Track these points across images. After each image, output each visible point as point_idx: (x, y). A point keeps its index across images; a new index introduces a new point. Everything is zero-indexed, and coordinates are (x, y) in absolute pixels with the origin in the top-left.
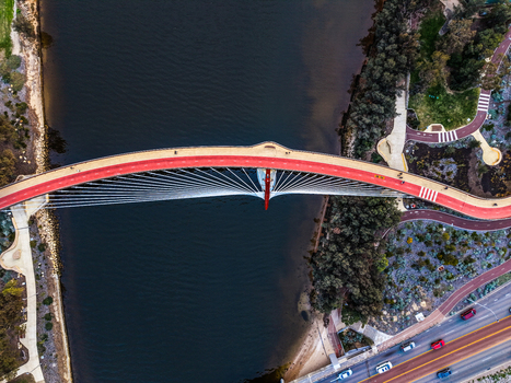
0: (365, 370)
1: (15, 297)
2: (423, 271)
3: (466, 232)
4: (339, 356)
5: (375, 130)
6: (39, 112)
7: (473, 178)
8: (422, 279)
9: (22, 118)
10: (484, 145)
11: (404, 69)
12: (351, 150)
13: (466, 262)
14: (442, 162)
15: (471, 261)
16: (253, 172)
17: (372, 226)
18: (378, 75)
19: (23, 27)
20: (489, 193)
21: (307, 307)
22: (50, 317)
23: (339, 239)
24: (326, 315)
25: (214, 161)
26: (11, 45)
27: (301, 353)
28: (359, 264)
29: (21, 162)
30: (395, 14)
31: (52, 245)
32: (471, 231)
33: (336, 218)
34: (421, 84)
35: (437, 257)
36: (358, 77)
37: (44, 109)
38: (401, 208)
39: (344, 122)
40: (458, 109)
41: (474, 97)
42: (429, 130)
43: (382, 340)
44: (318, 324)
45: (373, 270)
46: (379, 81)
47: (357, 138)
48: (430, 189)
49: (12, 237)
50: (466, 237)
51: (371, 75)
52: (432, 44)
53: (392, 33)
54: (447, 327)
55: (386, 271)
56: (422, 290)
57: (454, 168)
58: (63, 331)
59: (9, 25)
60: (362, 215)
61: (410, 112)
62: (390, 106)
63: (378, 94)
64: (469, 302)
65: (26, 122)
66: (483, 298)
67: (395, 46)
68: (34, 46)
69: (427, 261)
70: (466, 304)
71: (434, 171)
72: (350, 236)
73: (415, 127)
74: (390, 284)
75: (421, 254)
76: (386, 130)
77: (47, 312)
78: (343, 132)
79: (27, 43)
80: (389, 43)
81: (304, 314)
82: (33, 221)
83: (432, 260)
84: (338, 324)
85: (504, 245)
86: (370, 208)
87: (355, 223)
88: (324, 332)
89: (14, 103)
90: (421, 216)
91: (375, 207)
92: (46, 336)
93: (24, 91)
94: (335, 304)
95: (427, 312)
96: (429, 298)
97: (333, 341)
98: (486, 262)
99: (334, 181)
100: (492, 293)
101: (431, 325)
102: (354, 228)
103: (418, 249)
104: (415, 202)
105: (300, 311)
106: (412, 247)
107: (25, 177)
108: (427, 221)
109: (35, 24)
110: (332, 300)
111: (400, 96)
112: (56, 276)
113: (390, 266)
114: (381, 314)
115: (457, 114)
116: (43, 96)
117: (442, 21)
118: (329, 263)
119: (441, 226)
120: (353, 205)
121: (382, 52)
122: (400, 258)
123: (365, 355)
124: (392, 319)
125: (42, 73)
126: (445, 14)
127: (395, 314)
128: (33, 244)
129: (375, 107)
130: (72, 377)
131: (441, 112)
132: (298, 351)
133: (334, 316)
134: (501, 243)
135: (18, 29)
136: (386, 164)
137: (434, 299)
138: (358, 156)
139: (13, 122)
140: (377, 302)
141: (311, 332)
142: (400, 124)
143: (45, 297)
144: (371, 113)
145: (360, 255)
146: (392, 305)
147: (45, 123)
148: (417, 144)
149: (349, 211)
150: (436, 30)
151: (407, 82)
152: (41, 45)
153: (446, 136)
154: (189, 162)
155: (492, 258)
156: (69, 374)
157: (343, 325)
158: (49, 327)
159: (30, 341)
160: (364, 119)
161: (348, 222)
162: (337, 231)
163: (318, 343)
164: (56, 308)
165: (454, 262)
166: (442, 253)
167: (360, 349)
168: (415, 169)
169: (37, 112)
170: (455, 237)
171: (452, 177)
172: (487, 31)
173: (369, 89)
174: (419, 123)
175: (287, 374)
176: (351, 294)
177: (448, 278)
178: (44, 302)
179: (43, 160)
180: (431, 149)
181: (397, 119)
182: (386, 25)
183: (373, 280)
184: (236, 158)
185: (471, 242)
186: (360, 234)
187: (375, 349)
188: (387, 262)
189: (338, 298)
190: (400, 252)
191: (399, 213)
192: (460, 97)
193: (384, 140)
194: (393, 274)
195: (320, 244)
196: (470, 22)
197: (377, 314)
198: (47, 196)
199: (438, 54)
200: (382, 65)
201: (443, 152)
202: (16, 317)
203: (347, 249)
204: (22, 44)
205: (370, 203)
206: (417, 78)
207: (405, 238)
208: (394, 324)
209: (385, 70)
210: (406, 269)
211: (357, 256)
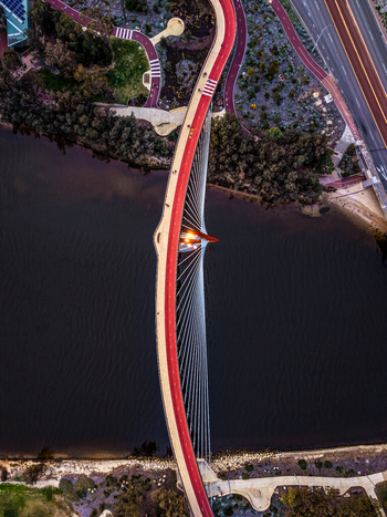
0: (380, 153)
1: (298, 496)
2: (284, 94)
3: (248, 53)
4: (364, 178)
5: (147, 136)
6: (116, 464)
7: (196, 46)
8: (291, 96)
9: (121, 481)
10: (165, 34)
11: (90, 107)
12: (164, 160)
13: (277, 54)
14: (179, 74)
15: (275, 48)
16: (181, 256)
17: (238, 142)
18: (94, 132)
19: (33, 475)
20: (211, 30)
21: (316, 208)
22: (318, 463)
23: (250, 173)
24: (324, 189)
25: (170, 292)
26: (50, 487)
27: (360, 215)
28: (274, 155)
29: (164, 484)
30: (37, 114)
31: (247, 458)
32: (246, 48)
33: (229, 177)
34: (105, 92)
35: (270, 81)
36: (95, 151)
37: (113, 459)
38: (222, 114)
39: (138, 166)
40: (130, 58)
41: (119, 43)
42: (148, 86)
43: (349, 135)
44: (333, 197)
45: (281, 142)
46: (100, 132)
47: (154, 155)
48: (205, 86)
49: (237, 497)
50: (252, 53)
51: (94, 139)
52: (67, 81)
53: (55, 118)
54: (339, 73)
55: (282, 130)
56: (302, 96)
57: (185, 63)
58: (333, 451)
59: (30, 489)
60: (228, 151)
61: (130, 104)
62: (124, 122)
63: (112, 133)
64: (315, 51)
65: (125, 478)
66: (312, 38)
67: (68, 115)
68: (51, 466)
69: (274, 91)
70: (317, 54)
71: (187, 82)
72: (247, 163)
73: (145, 99)
74: (295, 126)
75: (267, 96)
76: (147, 127)
77: (314, 466)
78: (147, 168)
79: (48, 473)
80: (65, 121)
81: (322, 211)
82: (223, 476)
83: (273, 86)
84: (335, 176)
85: (261, 18)
86: (220, 143)
87: (235, 158)
88: (342, 192)
89: (106, 489)
90: (230, 96)
91: (220, 138)
92: (338, 468)
93: (95, 478)
94: (314, 180)
95: (324, 92)
96: (310, 89)
97: (351, 184)
98: (277, 34)
99: (194, 177)
100: (307, 29)
101: (336, 88)
102: (239, 159)
103: (262, 98)
104: (216, 100)
105: (319, 215)
106: (260, 105)
107: (179, 482)
108: (235, 90)
109: (30, 463)
110: (309, 182)
111: (115, 112)
112: (278, 456)
113: (278, 126)
114: (324, 135)
115: (134, 59)
116: (100, 460)
117: (46, 71)
118: (273, 184)
119: (241, 77)
120: (218, 160)
121: (72, 128)
122: (271, 116)
123: (365, 152)
124: (330, 126)
125: (78, 459)
126: (39, 68)
127: (325, 122)
128: (246, 477)
129: (125, 135)
130: (380, 444)
131: (132, 75)
132: (359, 218)
133: (324, 182)
134: (259, 20)
135: (34, 480)
136: (179, 128)
137: (311, 85)
138: (171, 154)
139: (124, 489)
140: (313, 140)
141: (340, 204)
142: (143, 113)
143: (299, 467)
144: (130, 140)
145: (266, 154)
146: (316, 125)
147: (127, 458)
148: (161, 97)
149: (223, 163)
150: (54, 78)
151: (101, 105)
152: (51, 459)
153: (154, 70)
154: (170, 316)
155: (273, 29)
156: (377, 447)
157: (334, 173)
158: (329, 464)
159: (342, 484)
160: (135, 146)
161: (234, 165)
162: (242, 175)
163: (354, 199)
164: (310, 457)
165: (276, 65)
166: (267, 76)
167: (358, 157)
168: (185, 101)
169: (116, 466)
170: (251, 64)
171: (194, 65)
172: (57, 29)
173: (107, 141)
174: (141, 95)
175: (382, 230)
176: (304, 164)
177: (291, 71)
178: (303, 468)
179: (163, 463)
180: (166, 85)
181: (137, 116)
182: (47, 123)
183: (291, 142)
184: (167, 271)
185: (257, 49)
186: (246, 153)
187: (359, 143)
188: (274, 128)
189: (307, 177)
190: (265, 117)
191: (227, 116)
192: (118, 56)
193: (156, 129)
194: (286, 124)
195: (254, 193)
196: (49, 44)
197: (324, 139)
198: (199, 460)
199: (77, 75)
200: (85, 128)
201: (169, 73)
202: (317, 496)
203: (260, 166)
204: (49, 478)
205: (216, 143)
206: (99, 95)
207: (251, 111)
208: (335, 123)
209: (90, 125)
210: (281, 111)
211: (267, 157)
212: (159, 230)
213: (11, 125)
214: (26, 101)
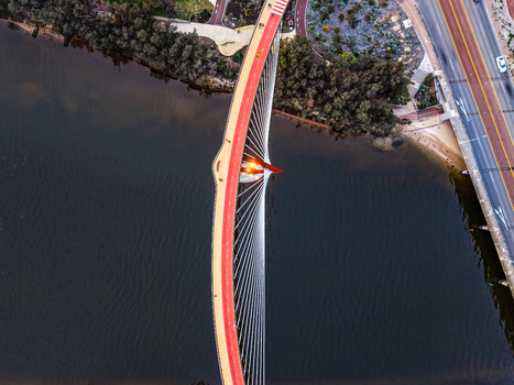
0: (460, 85)
2: (360, 17)
4: (442, 111)
5: (209, 56)
8: (368, 19)
11: (149, 21)
12: (226, 82)
16: (242, 186)
17: (308, 66)
18: (153, 48)
21: (389, 140)
23: (320, 100)
24: (398, 121)
25: (228, 225)
27: (436, 150)
28: (347, 82)
30: (91, 26)
33: (297, 103)
34: (166, 5)
36: (152, 70)
38: (292, 35)
39: (198, 88)
43: (428, 65)
44: (407, 131)
45: (354, 68)
46: (159, 49)
47: (216, 76)
51: (152, 56)
53: (110, 32)
55: (356, 55)
56: (380, 20)
60: (296, 75)
61: (193, 19)
62: (185, 39)
63: (172, 50)
67: (124, 29)
69: (350, 12)
72: (317, 89)
73: (209, 15)
74: (370, 52)
75: (341, 17)
76: (210, 45)
78: (208, 90)
80: (121, 35)
81: (395, 144)
83: (349, 7)
84: (409, 109)
86: (289, 66)
87: (304, 83)
88: (417, 124)
90: (302, 15)
91: (288, 61)
94: (388, 111)
95: (403, 16)
96: (388, 13)
97: (427, 116)
99: (258, 102)
101: (416, 12)
102: (309, 85)
103: (337, 20)
104: (287, 20)
105: (392, 148)
106: (334, 27)
108: (308, 10)
110: (382, 113)
111: (175, 28)
113: (352, 50)
114: (401, 63)
118: (344, 113)
120: (285, 84)
121: (129, 43)
122: (344, 40)
123: (443, 83)
124: (408, 53)
127: (403, 49)
129: (185, 54)
132: (433, 153)
133: (399, 113)
136: (245, 48)
137: (389, 7)
138: (234, 76)
140: (389, 67)
141: (415, 138)
142: (205, 30)
144: (191, 59)
145: (337, 81)
146: (393, 52)
148: (227, 14)
149: (290, 88)
151: (162, 20)
154: (228, 251)
157: (410, 104)
160: (196, 66)
161: (302, 91)
162: (311, 102)
163: (427, 132)
167: (437, 88)
168: (252, 18)
173: (166, 59)
174: (205, 11)
175: (457, 167)
176: (378, 93)
181: (200, 33)
182: (102, 37)
183: (365, 69)
184: (226, 202)
186: (316, 79)
187: (438, 73)
188: (347, 53)
189: (380, 107)
190: (338, 40)
191: (298, 37)
193: (220, 48)
194: (361, 49)
195: (323, 122)
197: (401, 67)
200: (143, 43)
205: (284, 66)
206: (159, 9)
207: (324, 34)
208: (413, 51)
209: (148, 41)
210: (356, 34)
211: (338, 84)
212: (219, 157)
213: (62, 38)
214: (79, 11)
